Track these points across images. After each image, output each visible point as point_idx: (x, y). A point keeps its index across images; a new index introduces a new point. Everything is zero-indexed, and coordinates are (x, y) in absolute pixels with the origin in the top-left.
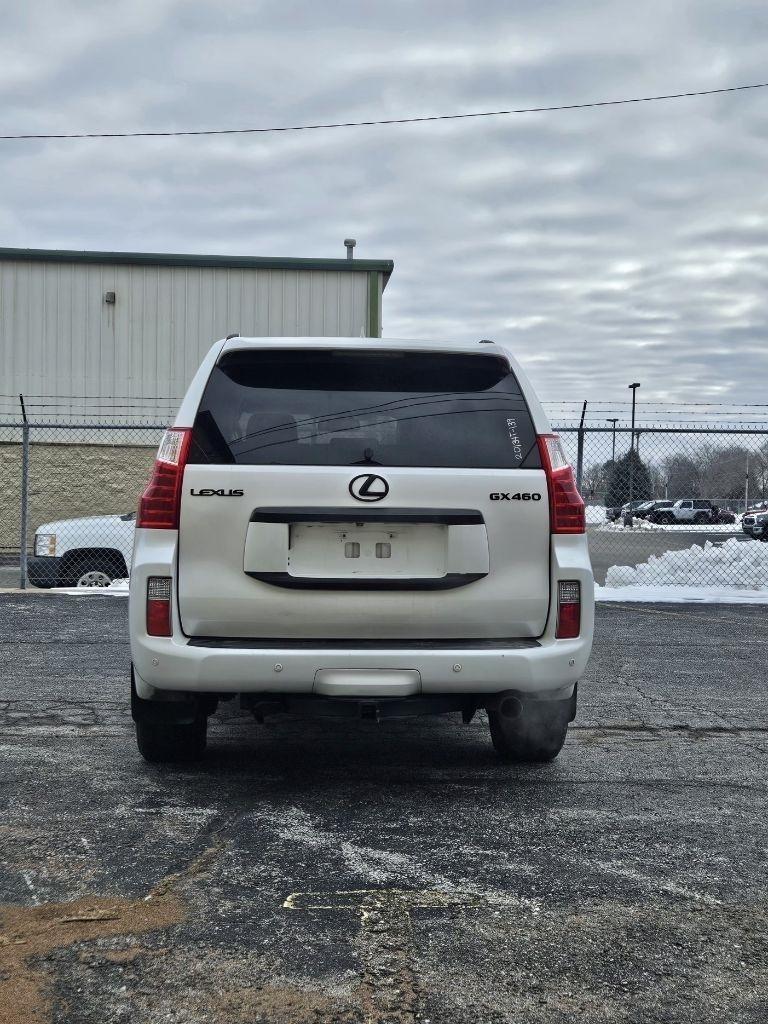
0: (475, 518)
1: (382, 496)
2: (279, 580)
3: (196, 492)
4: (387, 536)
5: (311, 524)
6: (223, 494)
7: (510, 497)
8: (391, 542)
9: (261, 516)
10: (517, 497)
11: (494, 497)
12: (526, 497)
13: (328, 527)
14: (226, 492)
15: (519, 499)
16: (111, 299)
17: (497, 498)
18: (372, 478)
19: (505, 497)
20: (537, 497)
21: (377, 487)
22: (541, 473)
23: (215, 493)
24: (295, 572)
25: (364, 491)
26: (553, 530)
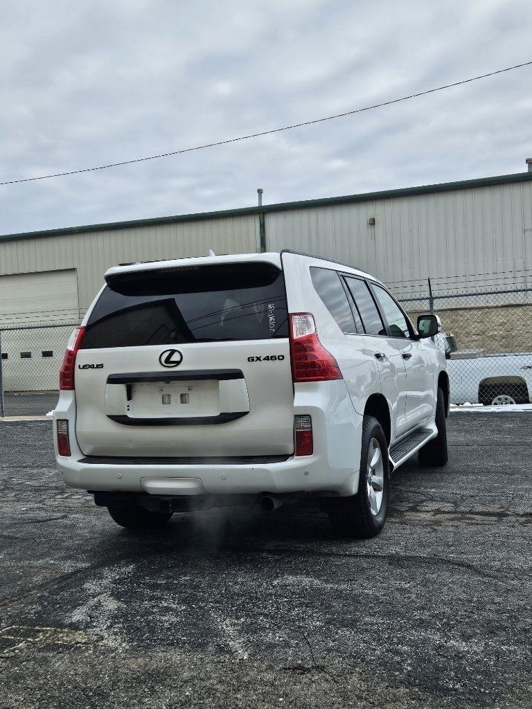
0: (237, 375)
1: (178, 363)
2: (122, 420)
3: (81, 367)
4: (187, 389)
5: (141, 383)
6: (93, 367)
7: (262, 359)
8: (189, 393)
9: (113, 380)
10: (267, 358)
11: (251, 359)
12: (273, 358)
13: (153, 385)
14: (95, 366)
15: (268, 359)
16: (372, 222)
17: (253, 360)
18: (173, 352)
19: (258, 359)
20: (282, 358)
21: (176, 357)
22: (286, 340)
23: (90, 366)
24: (131, 415)
25: (168, 361)
26: (294, 380)
